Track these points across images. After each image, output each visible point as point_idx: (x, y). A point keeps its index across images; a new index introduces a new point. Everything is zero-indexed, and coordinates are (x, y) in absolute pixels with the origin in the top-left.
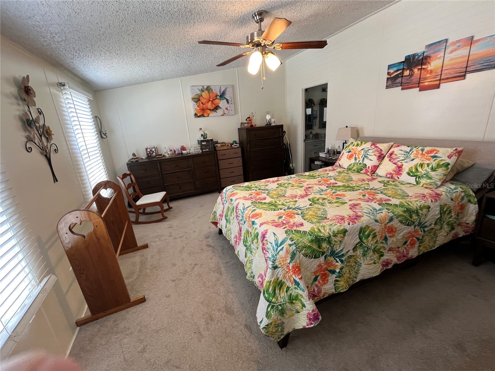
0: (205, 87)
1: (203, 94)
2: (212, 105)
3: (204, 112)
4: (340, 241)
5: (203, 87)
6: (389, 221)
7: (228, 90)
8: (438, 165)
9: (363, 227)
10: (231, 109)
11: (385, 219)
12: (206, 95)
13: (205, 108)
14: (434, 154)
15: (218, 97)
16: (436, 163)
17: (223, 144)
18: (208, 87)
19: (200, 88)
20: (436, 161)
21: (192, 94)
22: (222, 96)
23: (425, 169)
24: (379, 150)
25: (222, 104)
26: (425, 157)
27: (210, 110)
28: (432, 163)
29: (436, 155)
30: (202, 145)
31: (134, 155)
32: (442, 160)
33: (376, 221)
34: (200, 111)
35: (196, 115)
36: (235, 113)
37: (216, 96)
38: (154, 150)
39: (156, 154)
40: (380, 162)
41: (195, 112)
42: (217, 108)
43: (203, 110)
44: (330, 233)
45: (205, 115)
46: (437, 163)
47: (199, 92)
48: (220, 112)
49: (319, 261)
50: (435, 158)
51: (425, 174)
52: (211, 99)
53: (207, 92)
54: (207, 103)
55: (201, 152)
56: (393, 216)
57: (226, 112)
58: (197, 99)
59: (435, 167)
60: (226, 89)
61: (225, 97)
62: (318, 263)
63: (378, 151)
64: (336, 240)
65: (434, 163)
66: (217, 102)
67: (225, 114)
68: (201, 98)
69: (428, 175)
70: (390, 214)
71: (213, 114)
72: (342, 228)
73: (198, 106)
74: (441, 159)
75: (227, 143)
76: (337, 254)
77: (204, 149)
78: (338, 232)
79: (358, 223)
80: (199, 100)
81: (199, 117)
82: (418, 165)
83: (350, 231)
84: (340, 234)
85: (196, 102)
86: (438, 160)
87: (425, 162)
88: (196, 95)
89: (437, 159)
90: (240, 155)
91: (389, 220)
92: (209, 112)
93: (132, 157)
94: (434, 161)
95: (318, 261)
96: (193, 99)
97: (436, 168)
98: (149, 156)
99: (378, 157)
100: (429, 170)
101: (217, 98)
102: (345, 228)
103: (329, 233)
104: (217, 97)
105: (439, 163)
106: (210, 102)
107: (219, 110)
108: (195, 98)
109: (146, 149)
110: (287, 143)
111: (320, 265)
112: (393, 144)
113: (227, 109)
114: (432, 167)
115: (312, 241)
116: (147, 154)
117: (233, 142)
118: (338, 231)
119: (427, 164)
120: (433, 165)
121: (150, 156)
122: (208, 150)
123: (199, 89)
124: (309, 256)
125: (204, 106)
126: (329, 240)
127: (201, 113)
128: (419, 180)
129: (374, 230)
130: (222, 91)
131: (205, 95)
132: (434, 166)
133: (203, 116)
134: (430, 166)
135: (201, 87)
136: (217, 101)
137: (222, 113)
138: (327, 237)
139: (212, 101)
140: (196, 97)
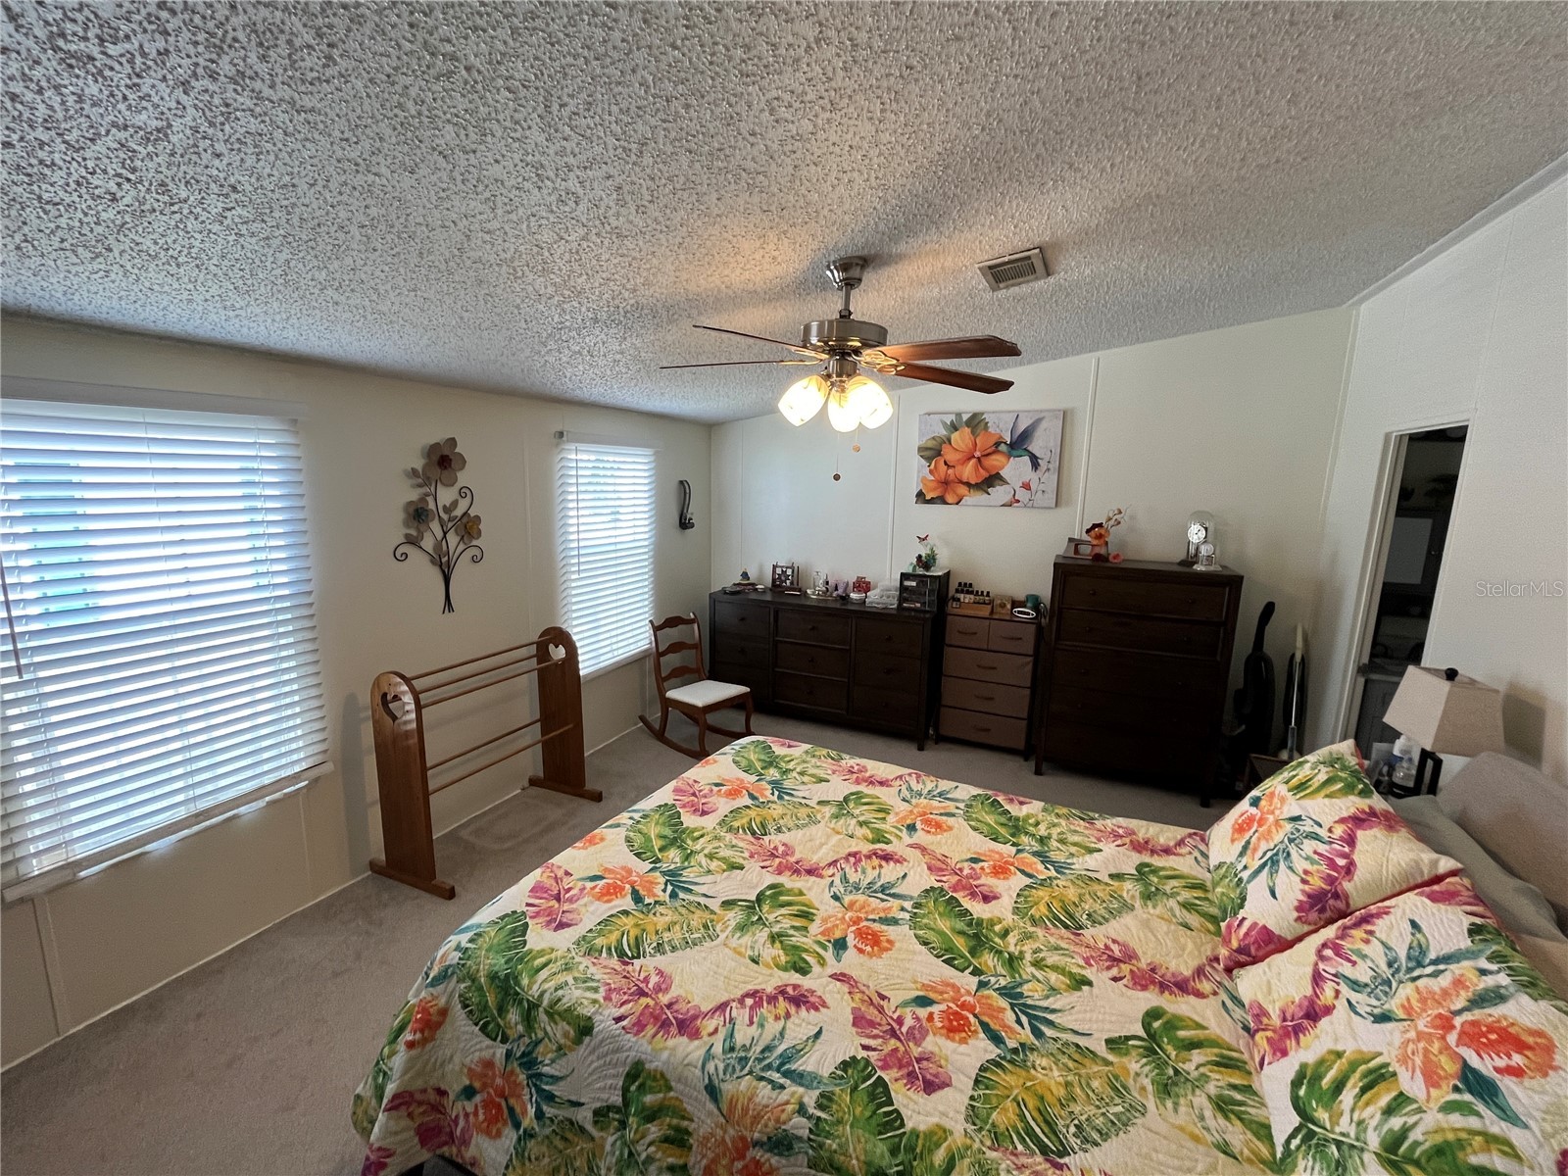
0: (965, 417)
1: (955, 436)
2: (977, 470)
3: (946, 490)
4: (560, 1048)
5: (959, 415)
6: (765, 1139)
7: (1044, 425)
8: (1439, 1151)
9: (647, 1066)
10: (1042, 487)
11: (757, 1118)
12: (963, 441)
13: (952, 477)
14: (1497, 1070)
15: (1003, 447)
16: (1439, 1130)
17: (985, 599)
18: (975, 416)
19: (948, 419)
20: (1456, 1120)
21: (921, 434)
22: (1019, 443)
23: (1366, 1114)
24: (1341, 862)
25: (1015, 469)
26: (1436, 1046)
27: (968, 485)
28: (1420, 1110)
29: (1506, 1083)
30: (903, 589)
31: (745, 575)
32: (1491, 1140)
33: (712, 1091)
34: (934, 485)
35: (920, 496)
36: (1056, 505)
37: (997, 444)
38: (789, 572)
39: (792, 583)
40: (1306, 928)
41: (921, 487)
42: (992, 480)
43: (945, 483)
44: (547, 996)
45: (949, 498)
46: (1450, 1136)
47: (943, 432)
48: (999, 493)
49: (492, 1051)
50: (1467, 1097)
51: (1339, 1144)
52: (978, 454)
53: (967, 430)
54: (963, 464)
55: (895, 606)
56: (799, 1139)
57: (1022, 495)
58: (932, 452)
59: (1417, 1144)
60: (1038, 421)
61: (1030, 448)
62: (486, 1054)
63: (1332, 864)
64: (548, 1029)
65: (1432, 1118)
66: (995, 463)
67: (1018, 501)
68: (946, 449)
69: (1349, 1165)
70: (798, 1120)
71: (973, 499)
72: (587, 1010)
73: (931, 472)
74: (1497, 1126)
75: (1002, 597)
76: (540, 1076)
77: (906, 600)
78: (566, 1010)
79: (644, 1042)
80: (939, 453)
81: (931, 501)
82: (1363, 1068)
83: (602, 1041)
84: (569, 1023)
85: (929, 459)
86: (1473, 1122)
87: (1404, 1075)
88: (933, 438)
89: (1478, 1114)
90: (1029, 649)
91: (769, 1138)
92: (963, 490)
93: (738, 579)
94: (1448, 1108)
95: (488, 1047)
96: (921, 449)
97: (1417, 1163)
98: (777, 586)
99: (1309, 896)
100: (1374, 1141)
101: (996, 452)
102: (597, 1018)
103: (542, 995)
104: (1000, 448)
105: (1461, 1144)
106: (973, 461)
107: (998, 487)
108: (927, 449)
109: (775, 567)
110: (1293, 656)
111: (489, 1064)
112: (1453, 873)
113: (1027, 486)
114: (1405, 1131)
115: (493, 977)
116: (774, 580)
117: (1028, 597)
118: (569, 1010)
119: (1401, 1094)
120: (1416, 1124)
121: (779, 586)
122: (918, 605)
123: (944, 424)
124: (471, 1012)
125: (950, 471)
126: (530, 1011)
127: (939, 493)
128: (1298, 1148)
129: (683, 1118)
130: (1021, 428)
131: (961, 439)
132: (1415, 1135)
133: (941, 500)
134: (1396, 1123)
135: (953, 417)
136: (995, 460)
137: (1008, 498)
138: (528, 1000)
139: (978, 458)
140: (930, 444)
